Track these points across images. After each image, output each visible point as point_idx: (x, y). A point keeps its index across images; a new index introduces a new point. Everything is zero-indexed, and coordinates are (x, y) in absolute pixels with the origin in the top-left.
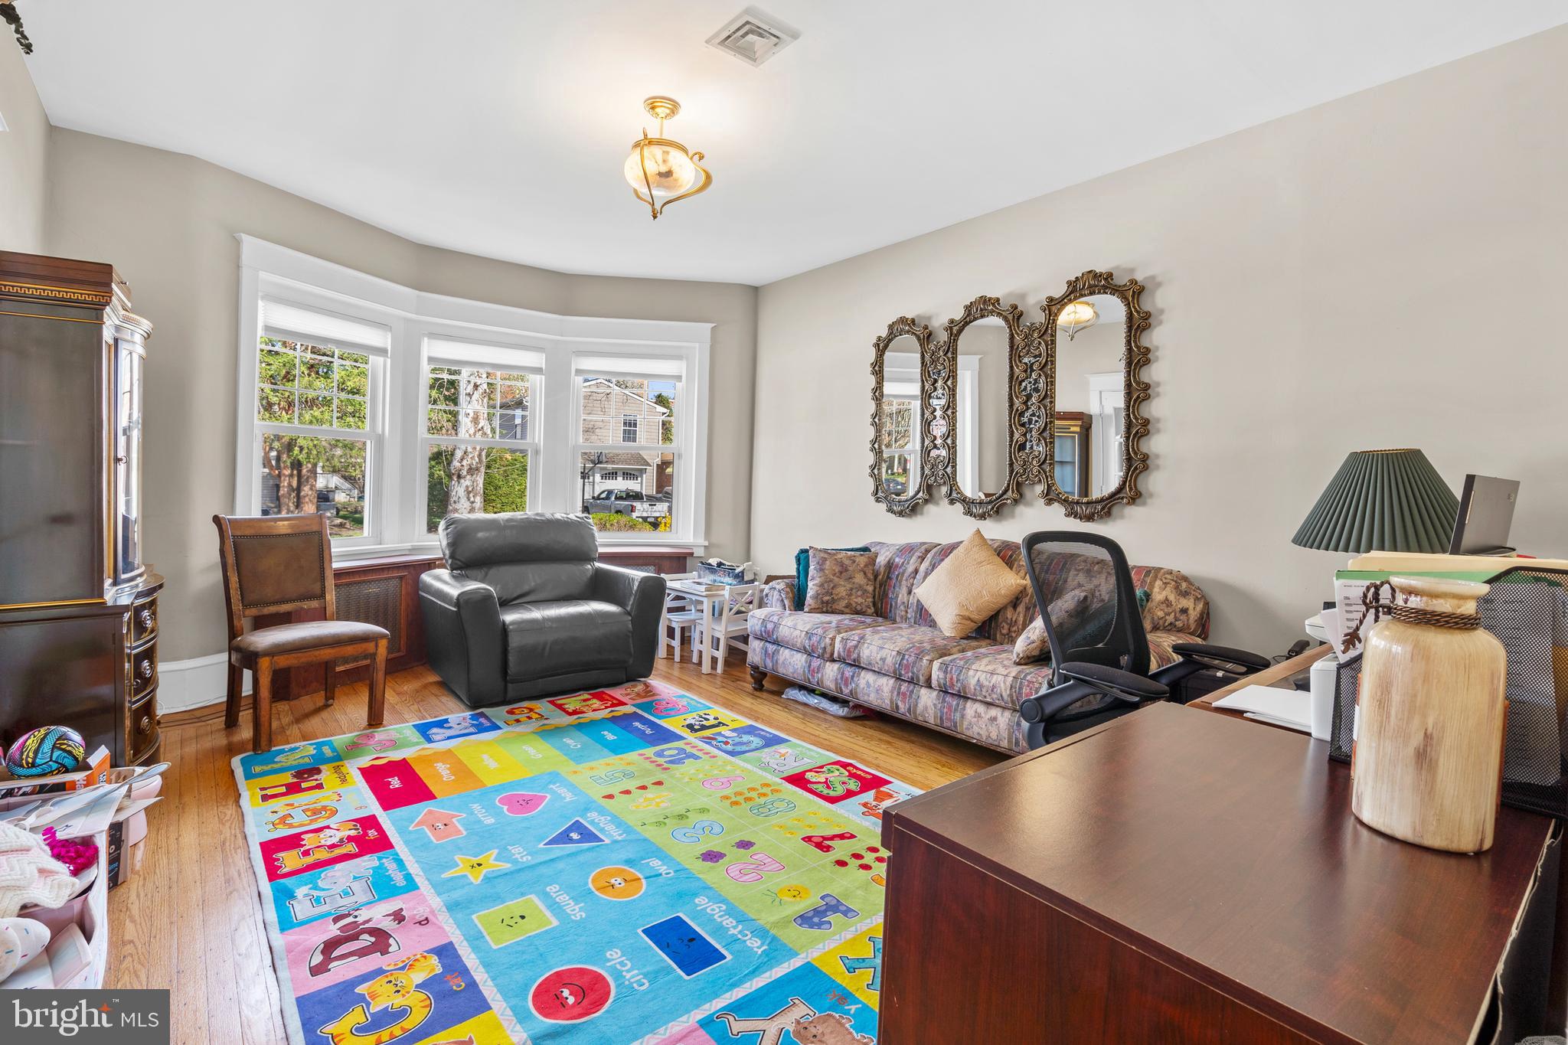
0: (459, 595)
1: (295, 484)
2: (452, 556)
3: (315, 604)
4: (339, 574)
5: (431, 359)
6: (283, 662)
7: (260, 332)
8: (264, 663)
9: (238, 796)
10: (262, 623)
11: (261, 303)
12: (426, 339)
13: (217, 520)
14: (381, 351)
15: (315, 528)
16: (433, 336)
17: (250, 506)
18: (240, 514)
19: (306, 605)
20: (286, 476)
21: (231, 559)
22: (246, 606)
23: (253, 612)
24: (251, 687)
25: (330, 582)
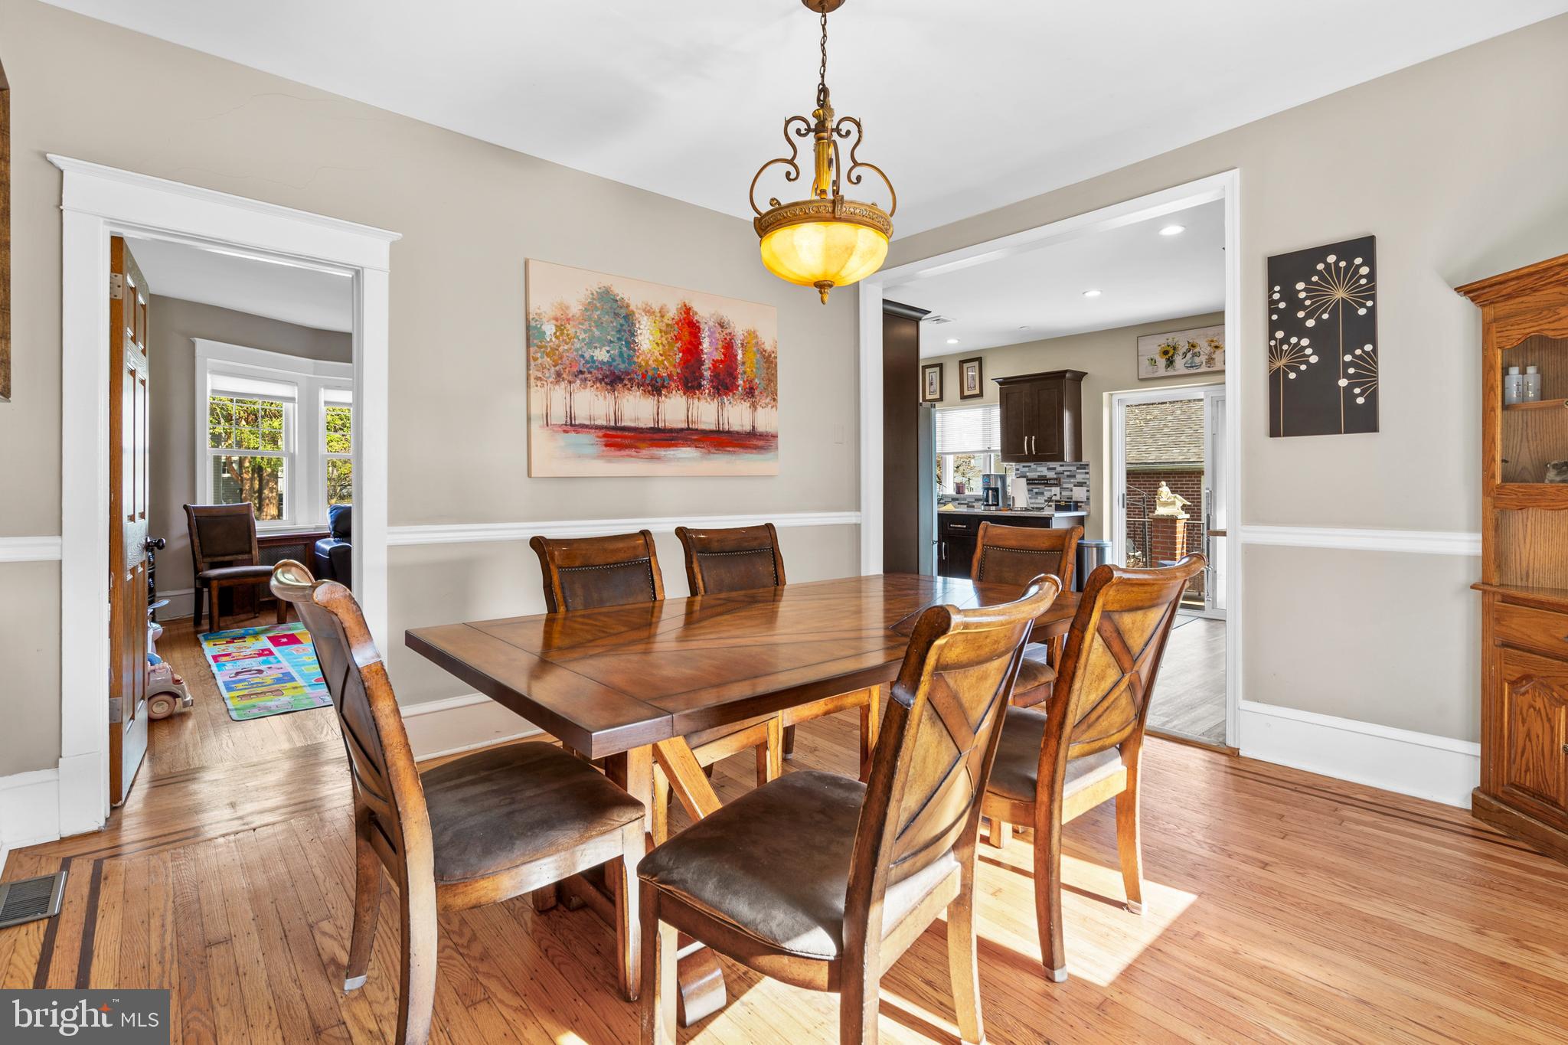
0: (330, 549)
1: (257, 486)
2: (334, 529)
3: (246, 557)
4: (261, 541)
5: (326, 403)
6: (225, 583)
7: (209, 393)
8: (215, 584)
9: (200, 645)
10: (214, 566)
11: (209, 376)
12: (322, 389)
13: (185, 507)
14: (291, 400)
15: (245, 512)
16: (327, 387)
17: (206, 498)
18: (200, 504)
19: (240, 557)
20: (247, 480)
21: (195, 530)
22: (203, 556)
23: (208, 560)
24: (208, 610)
25: (255, 544)
